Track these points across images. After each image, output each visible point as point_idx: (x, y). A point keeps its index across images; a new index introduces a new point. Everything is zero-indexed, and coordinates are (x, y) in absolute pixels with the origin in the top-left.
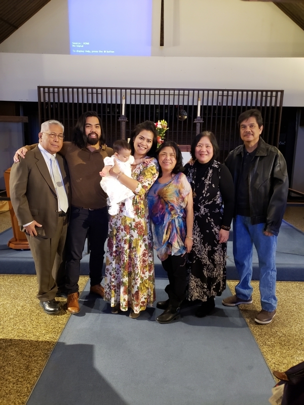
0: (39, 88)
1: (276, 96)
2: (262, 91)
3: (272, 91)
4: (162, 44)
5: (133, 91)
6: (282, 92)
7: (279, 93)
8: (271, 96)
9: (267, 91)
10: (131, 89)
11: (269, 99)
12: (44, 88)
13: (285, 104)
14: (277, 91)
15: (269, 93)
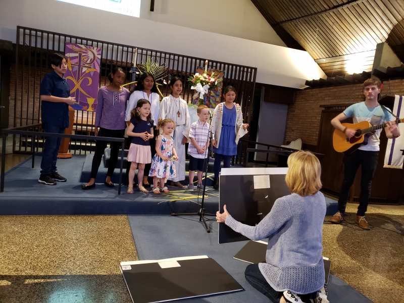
0: (19, 28)
1: (251, 73)
2: (240, 66)
3: (248, 68)
4: (152, 9)
5: (125, 49)
6: (256, 69)
7: (253, 70)
8: (247, 72)
9: (244, 67)
10: (123, 46)
11: (245, 73)
12: (25, 28)
13: (257, 81)
14: (252, 68)
15: (246, 69)
